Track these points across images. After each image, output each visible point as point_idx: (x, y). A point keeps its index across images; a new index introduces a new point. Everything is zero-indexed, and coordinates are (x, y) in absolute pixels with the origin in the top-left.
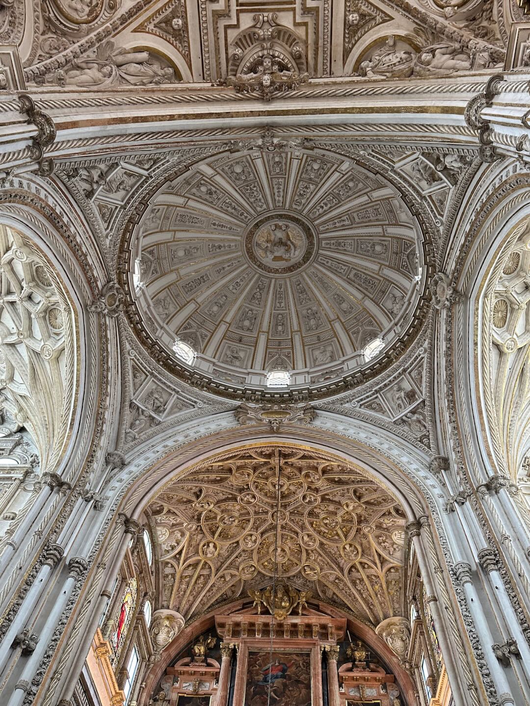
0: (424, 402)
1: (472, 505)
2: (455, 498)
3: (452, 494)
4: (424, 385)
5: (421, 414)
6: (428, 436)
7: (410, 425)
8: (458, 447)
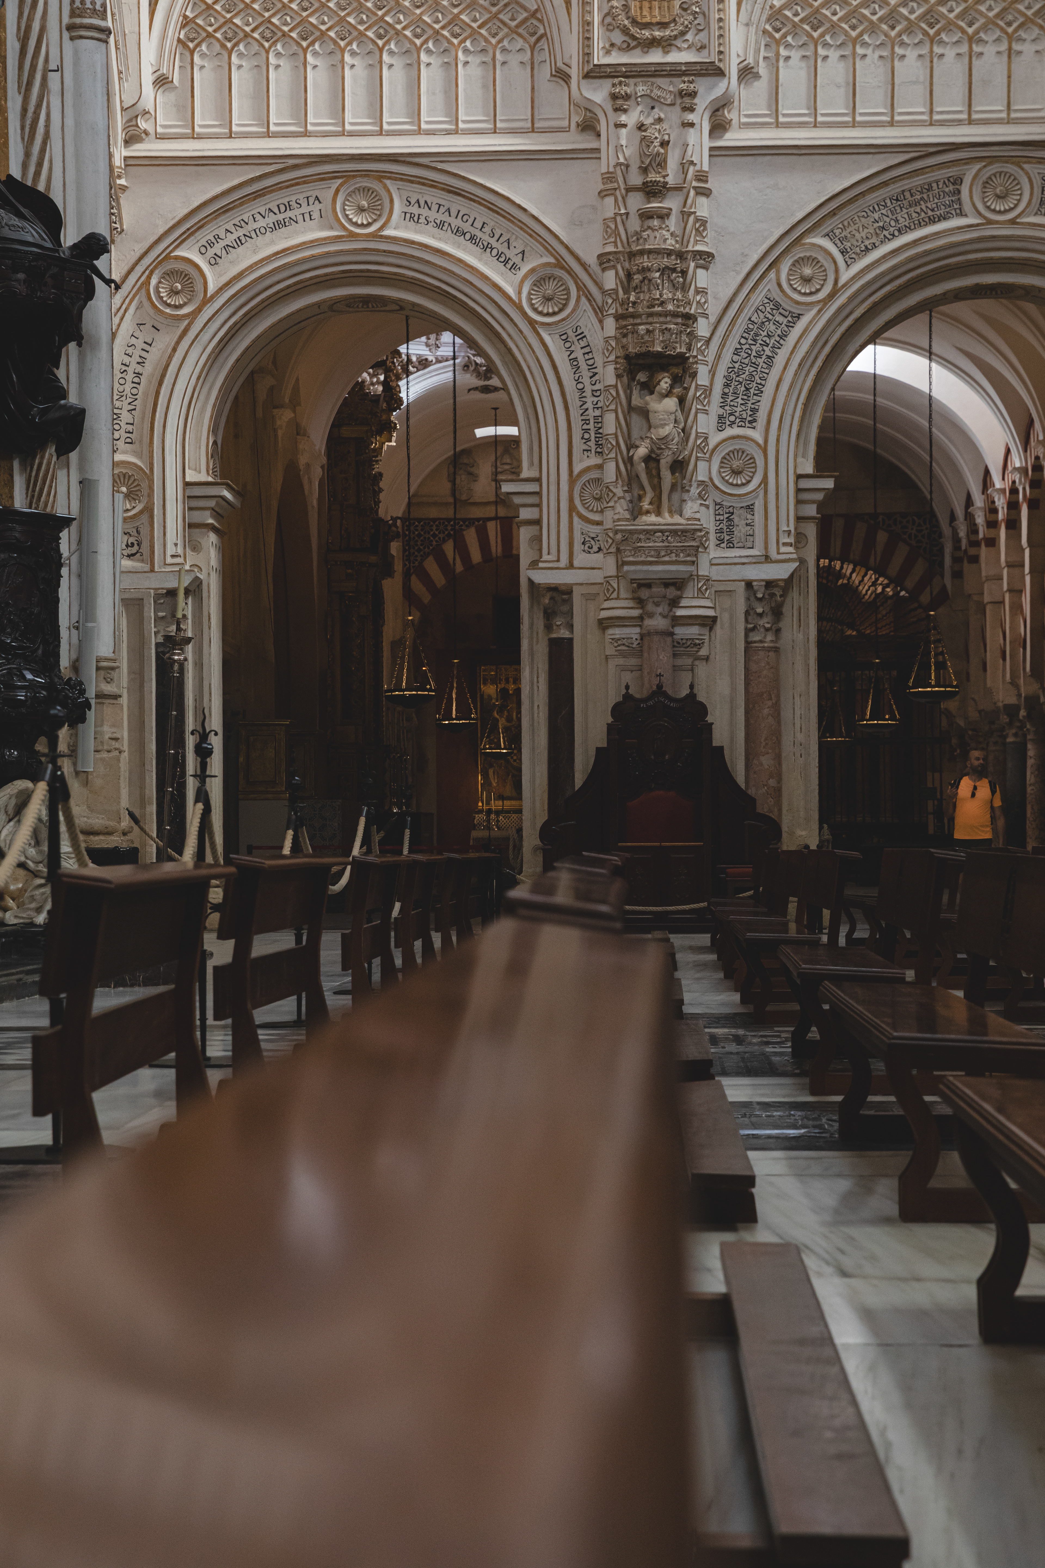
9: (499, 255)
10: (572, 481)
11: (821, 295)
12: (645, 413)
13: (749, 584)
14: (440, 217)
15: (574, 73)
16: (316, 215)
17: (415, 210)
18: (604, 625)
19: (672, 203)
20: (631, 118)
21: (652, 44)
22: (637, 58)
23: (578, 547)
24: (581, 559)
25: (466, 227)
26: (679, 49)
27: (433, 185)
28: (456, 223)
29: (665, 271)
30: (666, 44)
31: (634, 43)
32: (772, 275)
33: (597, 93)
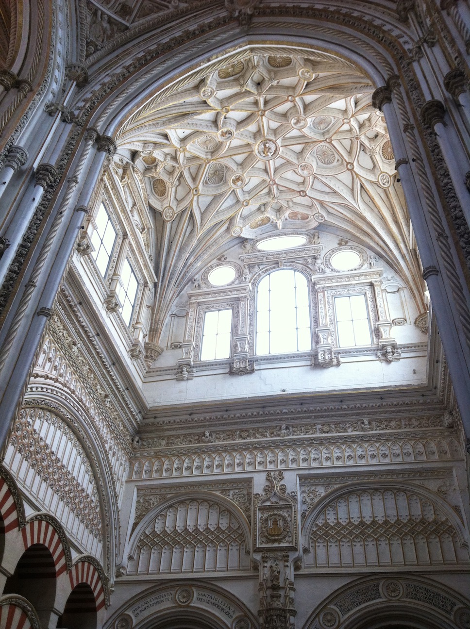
0: (127, 28)
1: (72, 131)
2: (65, 110)
3: (65, 104)
4: (142, 21)
5: (112, 30)
6: (98, 50)
7: (94, 22)
8: (109, 88)
9: (226, 612)
11: (334, 627)
14: (208, 599)
15: (251, 551)
16: (170, 599)
17: (201, 597)
19: (282, 593)
20: (268, 565)
21: (275, 541)
22: (270, 545)
25: (216, 602)
26: (284, 543)
27: (207, 588)
28: (213, 601)
29: (278, 616)
30: (279, 541)
31: (270, 541)
32: (317, 619)
33: (258, 557)
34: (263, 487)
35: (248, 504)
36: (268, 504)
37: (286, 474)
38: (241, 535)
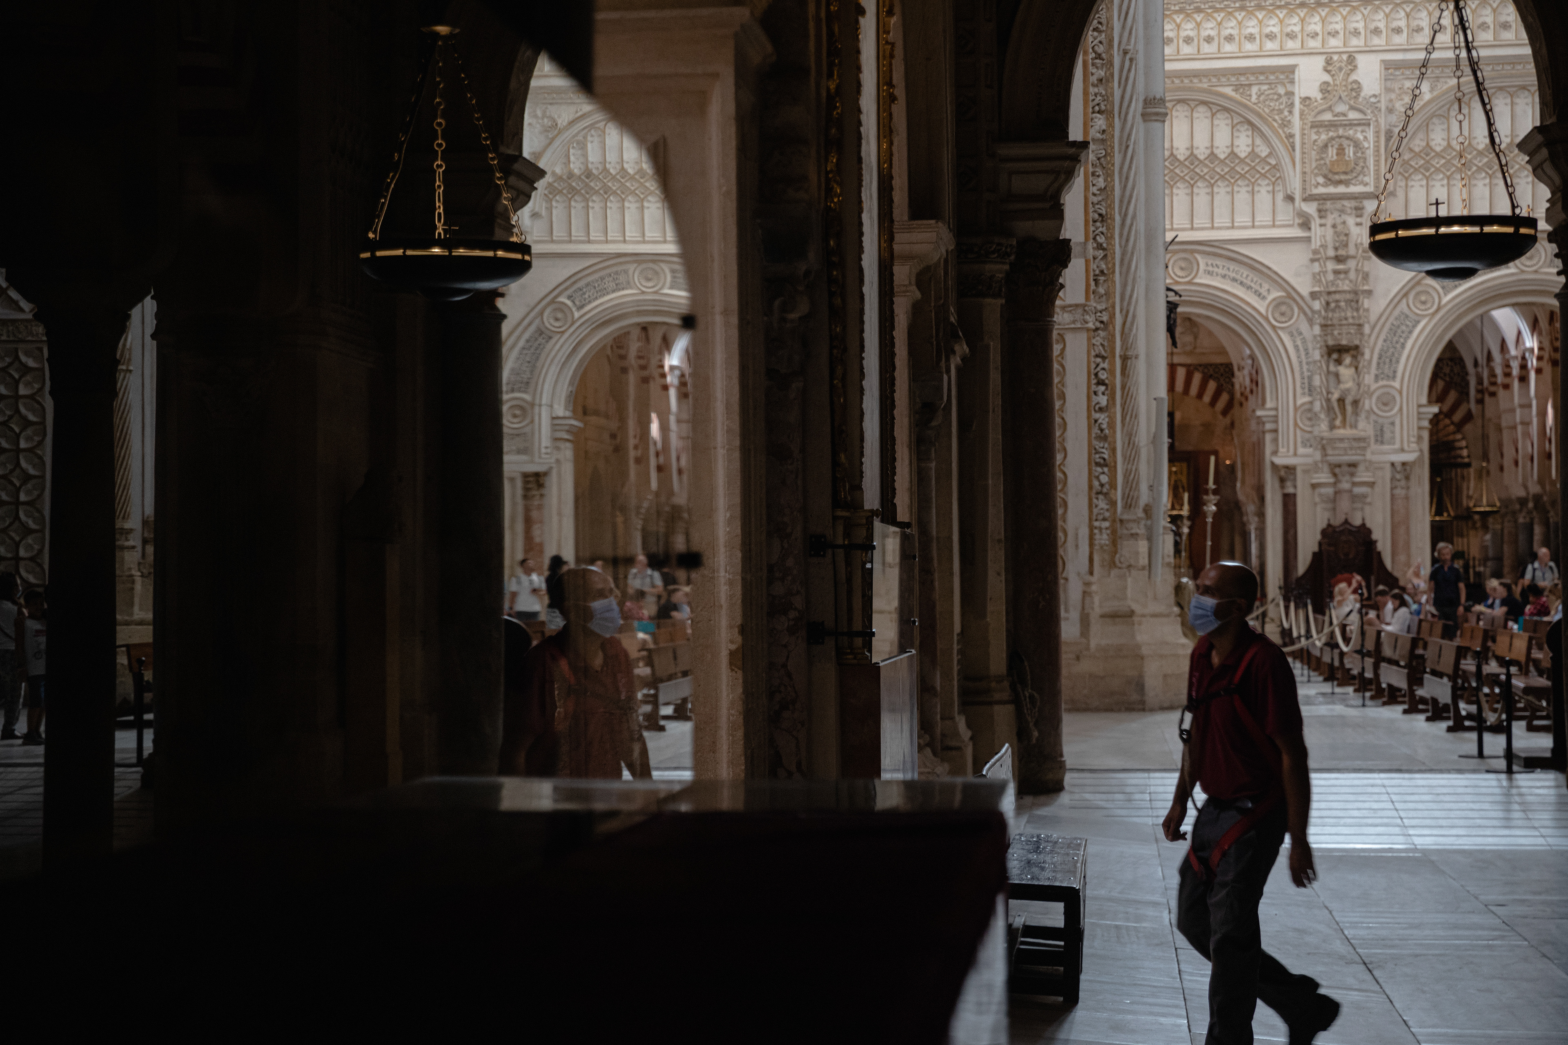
9: (1256, 292)
10: (1296, 409)
11: (1431, 311)
12: (1337, 375)
13: (1393, 464)
14: (1224, 272)
15: (1297, 197)
17: (1210, 269)
18: (1314, 486)
19: (1351, 264)
20: (1330, 220)
21: (1340, 182)
22: (1331, 190)
23: (1299, 444)
24: (1301, 451)
25: (1238, 277)
26: (1355, 185)
27: (1220, 256)
28: (1233, 275)
29: (1346, 301)
30: (1347, 183)
31: (1330, 181)
32: (1404, 301)
33: (1311, 209)
34: (1318, 84)
35: (1286, 113)
36: (1328, 117)
37: (1361, 59)
38: (1274, 167)
